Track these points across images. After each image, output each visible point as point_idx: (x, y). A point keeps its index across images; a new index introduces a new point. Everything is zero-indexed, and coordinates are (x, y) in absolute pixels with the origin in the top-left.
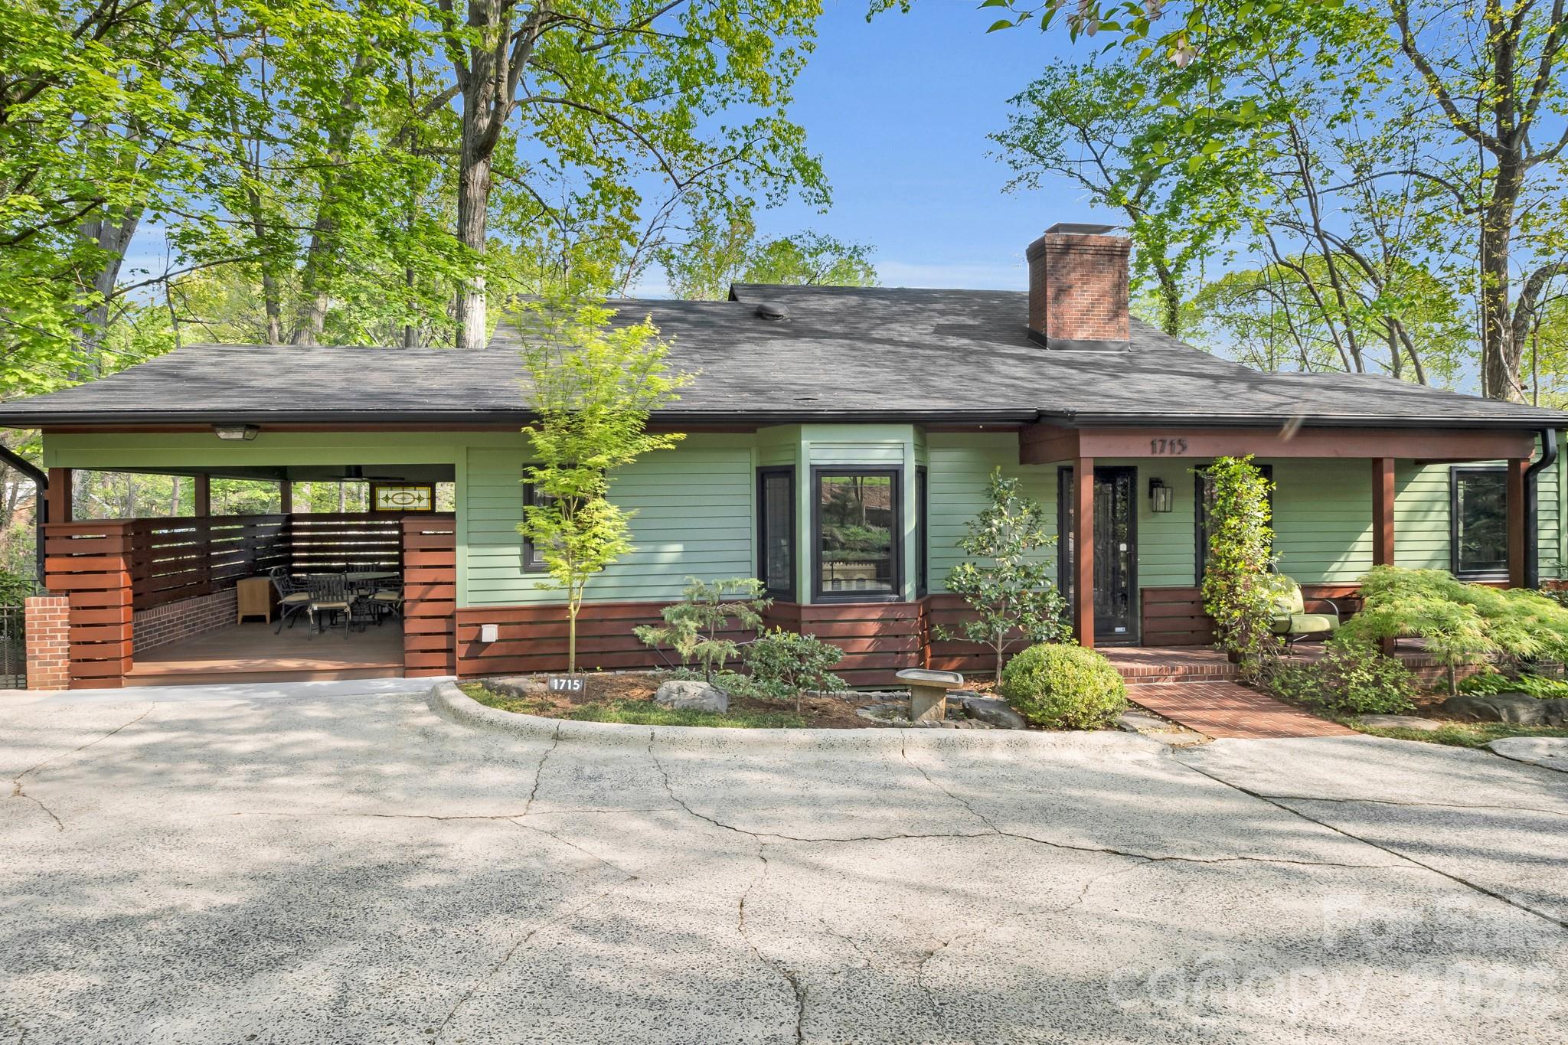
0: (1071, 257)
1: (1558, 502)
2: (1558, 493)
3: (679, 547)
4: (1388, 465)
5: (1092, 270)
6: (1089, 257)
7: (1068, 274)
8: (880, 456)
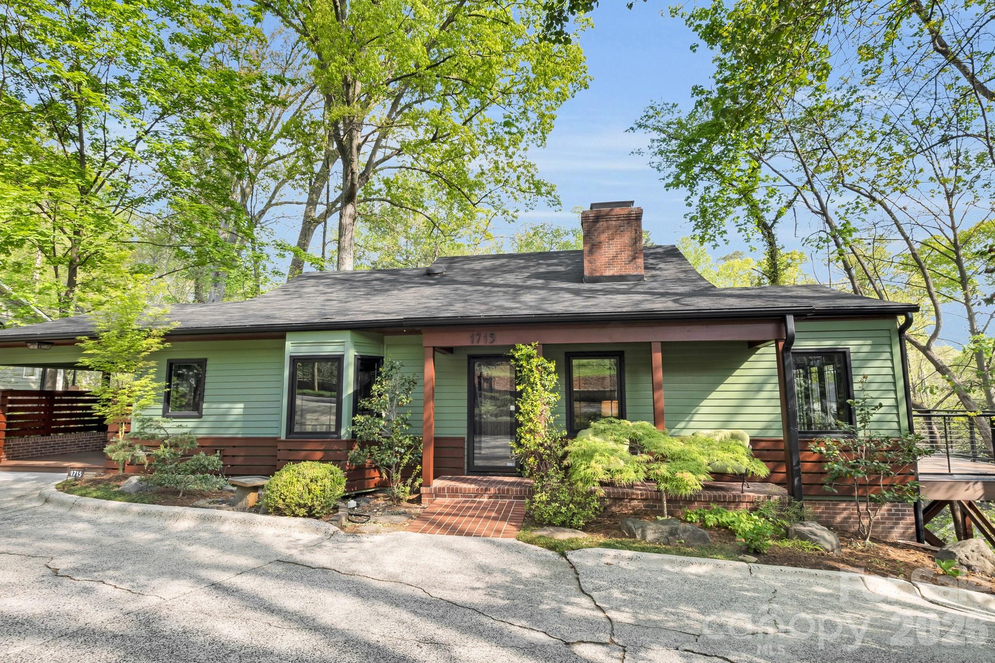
0: (602, 224)
1: (894, 375)
2: (893, 368)
3: (242, 405)
4: (657, 347)
5: (618, 231)
6: (614, 223)
7: (599, 234)
8: (329, 350)
